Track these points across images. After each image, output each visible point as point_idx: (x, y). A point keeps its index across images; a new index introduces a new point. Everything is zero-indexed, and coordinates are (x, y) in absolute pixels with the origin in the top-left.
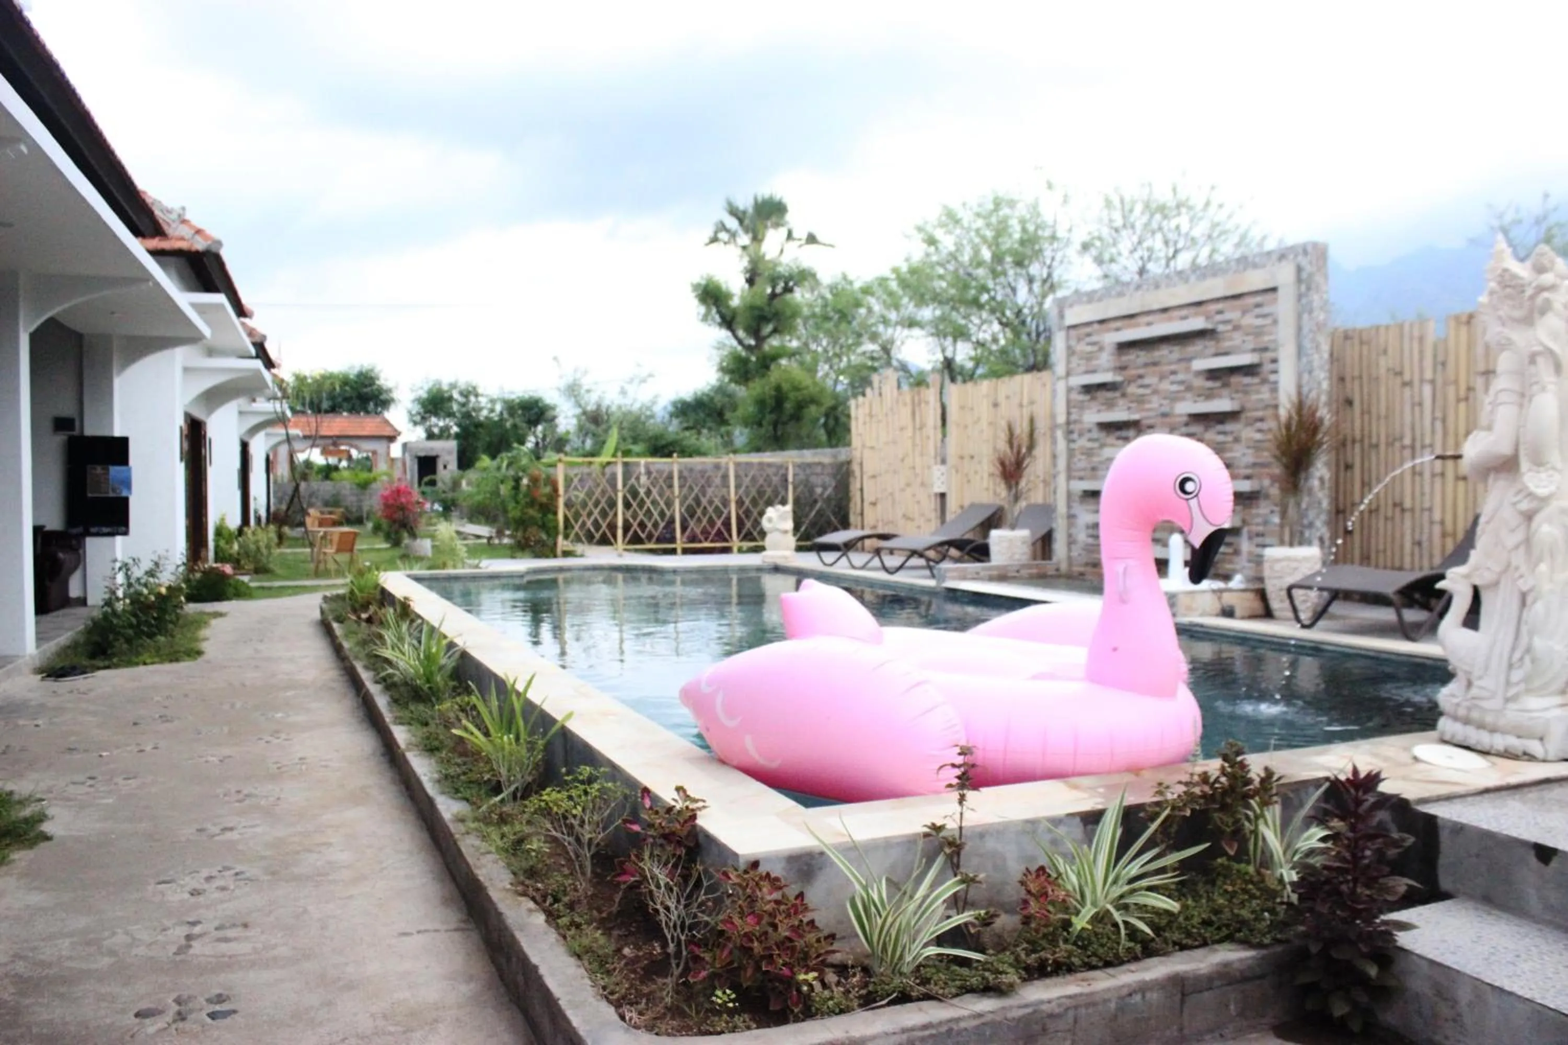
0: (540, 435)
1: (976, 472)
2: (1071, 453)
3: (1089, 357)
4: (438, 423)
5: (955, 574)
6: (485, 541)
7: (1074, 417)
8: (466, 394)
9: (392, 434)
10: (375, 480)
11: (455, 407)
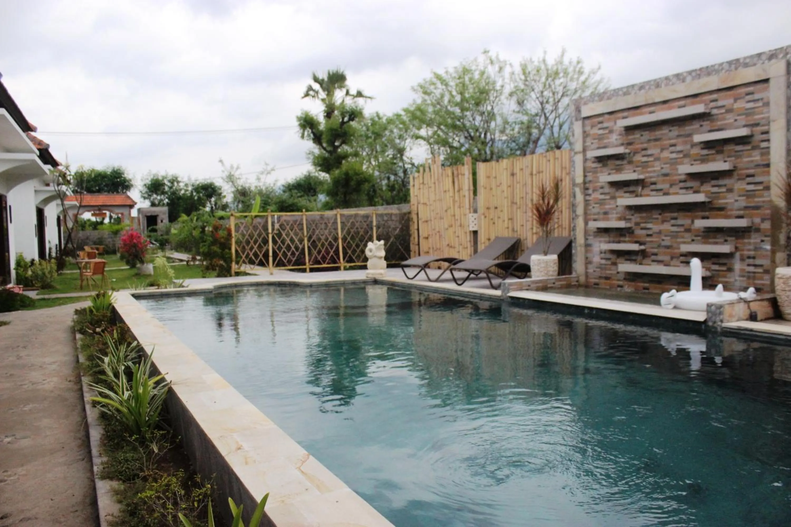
0: (213, 203)
1: (499, 218)
2: (587, 203)
3: (600, 138)
4: (157, 197)
5: (515, 287)
6: (185, 263)
7: (588, 179)
8: (172, 182)
9: (132, 204)
10: (122, 229)
11: (167, 189)
